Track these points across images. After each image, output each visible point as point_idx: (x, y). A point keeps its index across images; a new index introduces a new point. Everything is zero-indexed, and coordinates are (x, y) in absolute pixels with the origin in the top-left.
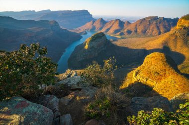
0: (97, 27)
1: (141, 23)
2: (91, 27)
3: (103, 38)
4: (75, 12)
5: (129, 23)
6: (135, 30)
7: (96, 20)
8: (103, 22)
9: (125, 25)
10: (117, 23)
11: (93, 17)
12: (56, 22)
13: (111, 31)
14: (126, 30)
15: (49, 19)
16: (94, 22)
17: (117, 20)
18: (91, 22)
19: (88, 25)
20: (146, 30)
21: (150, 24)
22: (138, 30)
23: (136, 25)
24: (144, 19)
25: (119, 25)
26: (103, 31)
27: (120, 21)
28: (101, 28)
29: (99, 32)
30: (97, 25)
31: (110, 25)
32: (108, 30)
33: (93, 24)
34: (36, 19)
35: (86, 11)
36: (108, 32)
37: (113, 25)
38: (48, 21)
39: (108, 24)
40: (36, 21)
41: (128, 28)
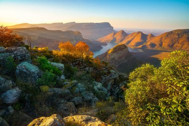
1: (167, 36)
2: (112, 39)
3: (125, 50)
4: (97, 24)
5: (152, 36)
6: (160, 43)
7: (117, 32)
8: (124, 34)
9: (148, 37)
10: (140, 35)
11: (114, 29)
12: (79, 33)
13: (133, 43)
14: (149, 43)
15: (74, 30)
16: (115, 34)
17: (139, 32)
18: (112, 34)
19: (109, 37)
20: (173, 45)
21: (179, 37)
22: (163, 44)
23: (161, 39)
24: (171, 32)
25: (141, 38)
26: (124, 42)
27: (142, 34)
28: (121, 41)
29: (120, 44)
30: (118, 37)
31: (132, 38)
32: (129, 42)
33: (114, 36)
35: (108, 24)
36: (129, 44)
37: (135, 37)
38: (73, 32)
39: (130, 36)
40: (63, 31)
41: (151, 41)
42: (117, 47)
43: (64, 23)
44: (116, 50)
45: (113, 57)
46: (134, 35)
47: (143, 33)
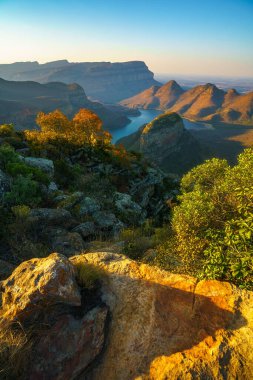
0: (161, 100)
2: (150, 100)
3: (176, 125)
4: (117, 65)
5: (235, 93)
6: (249, 109)
7: (161, 84)
8: (176, 89)
9: (226, 97)
10: (210, 91)
11: (154, 77)
12: (79, 88)
13: (193, 111)
14: (226, 110)
16: (156, 90)
17: (209, 85)
18: (151, 90)
19: (144, 97)
23: (252, 100)
25: (212, 98)
26: (176, 109)
27: (215, 88)
28: (170, 105)
29: (167, 112)
30: (164, 97)
31: (192, 98)
32: (186, 108)
33: (153, 95)
34: (42, 79)
35: (142, 64)
36: (187, 113)
37: (198, 96)
38: (65, 85)
39: (188, 93)
40: (41, 83)
41: (232, 106)
42: (161, 119)
43: (40, 63)
44: (159, 125)
45: (152, 140)
46: (197, 92)
47: (218, 86)
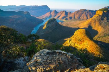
0: (52, 15)
1: (77, 13)
2: (49, 15)
4: (40, 6)
5: (70, 13)
6: (74, 16)
8: (56, 12)
9: (68, 14)
11: (50, 9)
13: (61, 17)
14: (69, 17)
15: (24, 11)
16: (51, 12)
17: (64, 11)
18: (49, 13)
19: (48, 14)
21: (82, 13)
22: (76, 17)
23: (75, 14)
24: (79, 11)
25: (65, 14)
27: (66, 12)
28: (55, 16)
30: (53, 14)
32: (59, 17)
35: (47, 6)
38: (23, 12)
39: (59, 13)
41: (70, 16)
46: (61, 13)
